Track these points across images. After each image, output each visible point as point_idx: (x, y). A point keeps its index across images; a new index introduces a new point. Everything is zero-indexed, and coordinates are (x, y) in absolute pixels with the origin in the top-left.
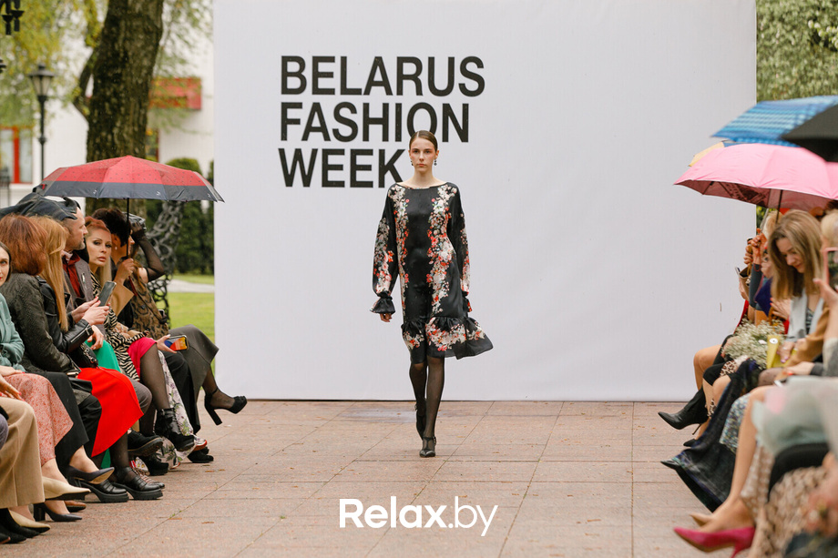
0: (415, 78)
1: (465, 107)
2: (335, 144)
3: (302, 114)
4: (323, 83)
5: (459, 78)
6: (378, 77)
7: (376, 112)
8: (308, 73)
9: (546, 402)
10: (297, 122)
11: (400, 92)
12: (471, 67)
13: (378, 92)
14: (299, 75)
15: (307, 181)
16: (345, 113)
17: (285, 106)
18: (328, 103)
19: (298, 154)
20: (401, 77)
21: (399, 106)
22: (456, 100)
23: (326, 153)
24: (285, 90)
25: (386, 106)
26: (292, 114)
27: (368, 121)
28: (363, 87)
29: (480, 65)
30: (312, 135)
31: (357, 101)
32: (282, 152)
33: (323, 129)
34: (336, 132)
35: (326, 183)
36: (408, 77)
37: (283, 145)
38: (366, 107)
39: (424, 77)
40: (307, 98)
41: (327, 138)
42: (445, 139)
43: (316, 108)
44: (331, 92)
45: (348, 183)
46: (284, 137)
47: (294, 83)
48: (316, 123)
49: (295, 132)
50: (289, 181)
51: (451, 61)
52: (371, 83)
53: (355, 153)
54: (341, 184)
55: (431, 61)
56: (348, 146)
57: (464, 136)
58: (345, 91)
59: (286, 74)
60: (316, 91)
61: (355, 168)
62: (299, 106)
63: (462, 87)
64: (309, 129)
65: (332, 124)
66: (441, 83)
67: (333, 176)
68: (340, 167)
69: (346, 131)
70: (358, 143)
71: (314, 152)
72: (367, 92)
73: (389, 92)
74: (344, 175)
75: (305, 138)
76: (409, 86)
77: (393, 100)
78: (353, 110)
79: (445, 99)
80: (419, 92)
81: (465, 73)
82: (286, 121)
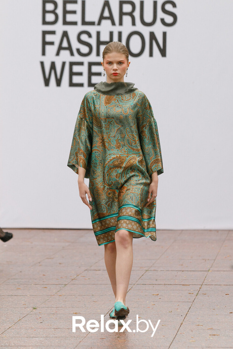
0: (131, 14)
1: (165, 34)
2: (77, 58)
3: (56, 39)
4: (70, 18)
5: (160, 14)
6: (106, 14)
7: (105, 37)
8: (60, 11)
9: (217, 231)
10: (52, 43)
11: (121, 24)
12: (169, 7)
13: (106, 23)
14: (53, 12)
15: (59, 83)
16: (84, 37)
17: (45, 33)
18: (73, 31)
19: (53, 66)
20: (122, 14)
21: (120, 34)
22: (158, 29)
23: (72, 64)
24: (45, 22)
25: (111, 34)
26: (49, 38)
27: (99, 43)
28: (96, 20)
29: (174, 5)
30: (62, 52)
31: (93, 30)
32: (42, 64)
33: (69, 48)
34: (78, 51)
35: (72, 84)
36: (126, 14)
37: (43, 59)
38: (98, 33)
39: (137, 14)
40: (59, 28)
41: (72, 54)
42: (151, 55)
43: (65, 34)
44: (75, 23)
45: (86, 84)
46: (44, 53)
47: (50, 17)
48: (65, 44)
49: (51, 50)
50: (47, 83)
51: (155, 3)
52: (102, 17)
53: (91, 64)
54: (81, 85)
55: (142, 4)
56: (86, 60)
57: (163, 52)
58: (84, 23)
59: (45, 12)
60: (65, 23)
61: (91, 74)
62: (53, 33)
63: (163, 21)
64: (60, 48)
65: (75, 45)
66: (148, 18)
67: (76, 79)
68: (80, 74)
69: (85, 49)
70: (93, 58)
71: (64, 64)
72: (99, 23)
73: (113, 24)
74: (84, 79)
75: (58, 54)
76: (127, 19)
77: (116, 29)
78: (90, 36)
79: (151, 29)
80: (134, 24)
81: (165, 11)
82: (45, 43)
